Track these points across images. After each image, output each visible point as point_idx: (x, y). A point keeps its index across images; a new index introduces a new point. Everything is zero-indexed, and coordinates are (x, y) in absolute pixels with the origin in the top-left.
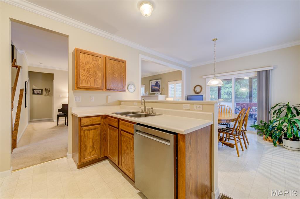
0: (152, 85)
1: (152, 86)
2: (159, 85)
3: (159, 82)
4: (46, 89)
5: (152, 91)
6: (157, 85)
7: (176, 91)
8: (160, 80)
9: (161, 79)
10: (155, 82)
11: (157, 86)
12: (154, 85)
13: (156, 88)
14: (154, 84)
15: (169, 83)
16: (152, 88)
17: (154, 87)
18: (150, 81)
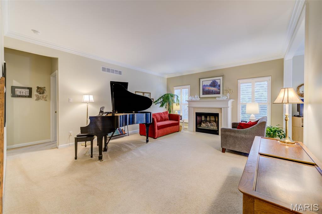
0: (204, 85)
1: (204, 86)
2: (219, 86)
3: (219, 80)
4: (38, 88)
5: (203, 94)
6: (214, 84)
7: (255, 93)
8: (221, 78)
9: (223, 76)
10: (211, 81)
11: (214, 86)
12: (209, 85)
13: (212, 89)
14: (209, 83)
15: (240, 81)
16: (203, 89)
17: (207, 88)
18: (200, 79)
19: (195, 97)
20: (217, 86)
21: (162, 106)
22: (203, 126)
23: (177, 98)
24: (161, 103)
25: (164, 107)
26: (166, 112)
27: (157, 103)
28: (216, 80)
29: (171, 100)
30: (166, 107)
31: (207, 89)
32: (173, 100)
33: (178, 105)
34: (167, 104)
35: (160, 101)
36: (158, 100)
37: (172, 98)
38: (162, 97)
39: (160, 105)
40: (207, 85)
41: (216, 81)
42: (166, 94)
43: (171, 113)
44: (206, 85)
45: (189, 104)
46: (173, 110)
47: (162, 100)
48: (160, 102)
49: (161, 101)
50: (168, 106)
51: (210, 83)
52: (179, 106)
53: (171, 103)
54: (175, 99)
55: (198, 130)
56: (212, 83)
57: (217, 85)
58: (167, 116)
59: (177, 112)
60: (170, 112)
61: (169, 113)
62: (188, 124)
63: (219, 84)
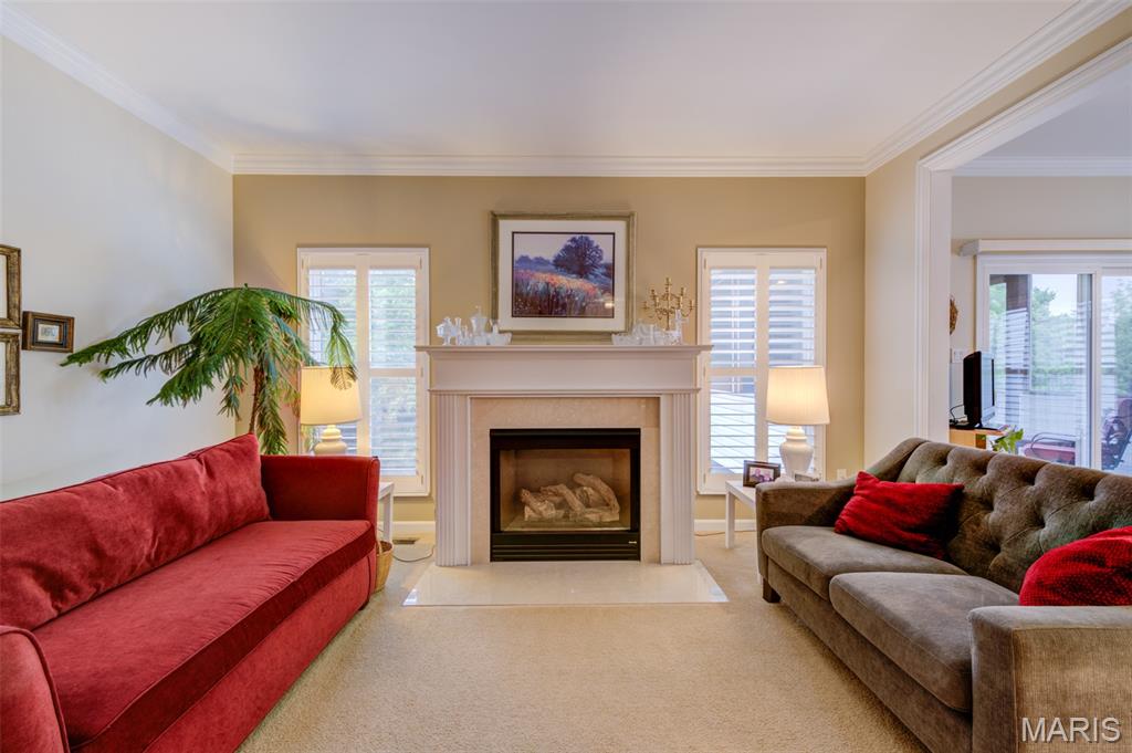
0: (524, 259)
1: (521, 263)
2: (610, 270)
3: (609, 238)
5: (518, 312)
6: (579, 258)
8: (619, 227)
9: (627, 218)
10: (565, 240)
11: (583, 272)
12: (550, 258)
13: (568, 283)
14: (551, 249)
15: (708, 258)
16: (516, 284)
17: (539, 280)
18: (495, 218)
19: (470, 329)
20: (599, 271)
21: (185, 385)
22: (539, 512)
23: (335, 329)
24: (177, 366)
25: (212, 394)
26: (238, 450)
27: (116, 359)
28: (591, 237)
29: (280, 343)
30: (230, 401)
31: (541, 286)
32: (295, 347)
33: (344, 377)
34: (247, 372)
35: (157, 343)
36: (142, 332)
37: (290, 326)
38: (186, 308)
39: (158, 378)
40: (540, 261)
41: (590, 243)
42: (226, 292)
43: (288, 449)
44: (532, 257)
45: (435, 374)
46: (302, 421)
47: (183, 332)
48: (167, 355)
49: (179, 350)
50: (250, 387)
51: (561, 247)
52: (355, 385)
53: (276, 366)
54: (315, 336)
55: (509, 545)
56: (567, 249)
57: (594, 266)
58: (247, 485)
59: (332, 430)
60: (275, 435)
61: (261, 451)
62: (431, 507)
63: (607, 258)
